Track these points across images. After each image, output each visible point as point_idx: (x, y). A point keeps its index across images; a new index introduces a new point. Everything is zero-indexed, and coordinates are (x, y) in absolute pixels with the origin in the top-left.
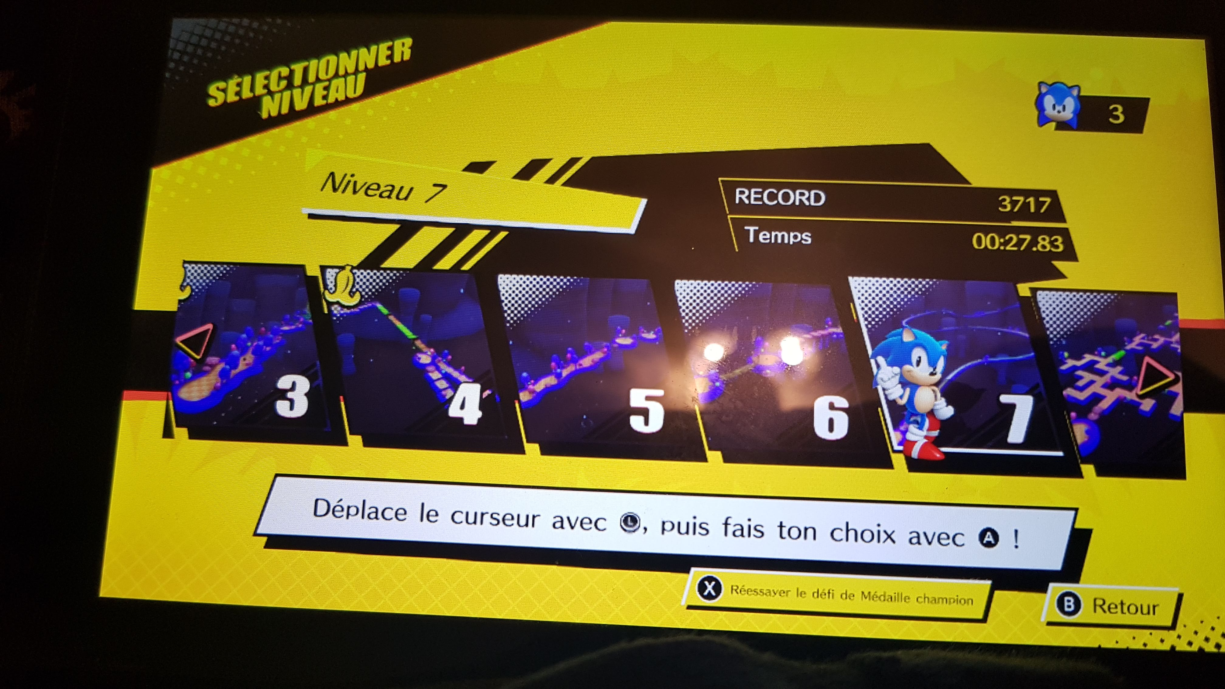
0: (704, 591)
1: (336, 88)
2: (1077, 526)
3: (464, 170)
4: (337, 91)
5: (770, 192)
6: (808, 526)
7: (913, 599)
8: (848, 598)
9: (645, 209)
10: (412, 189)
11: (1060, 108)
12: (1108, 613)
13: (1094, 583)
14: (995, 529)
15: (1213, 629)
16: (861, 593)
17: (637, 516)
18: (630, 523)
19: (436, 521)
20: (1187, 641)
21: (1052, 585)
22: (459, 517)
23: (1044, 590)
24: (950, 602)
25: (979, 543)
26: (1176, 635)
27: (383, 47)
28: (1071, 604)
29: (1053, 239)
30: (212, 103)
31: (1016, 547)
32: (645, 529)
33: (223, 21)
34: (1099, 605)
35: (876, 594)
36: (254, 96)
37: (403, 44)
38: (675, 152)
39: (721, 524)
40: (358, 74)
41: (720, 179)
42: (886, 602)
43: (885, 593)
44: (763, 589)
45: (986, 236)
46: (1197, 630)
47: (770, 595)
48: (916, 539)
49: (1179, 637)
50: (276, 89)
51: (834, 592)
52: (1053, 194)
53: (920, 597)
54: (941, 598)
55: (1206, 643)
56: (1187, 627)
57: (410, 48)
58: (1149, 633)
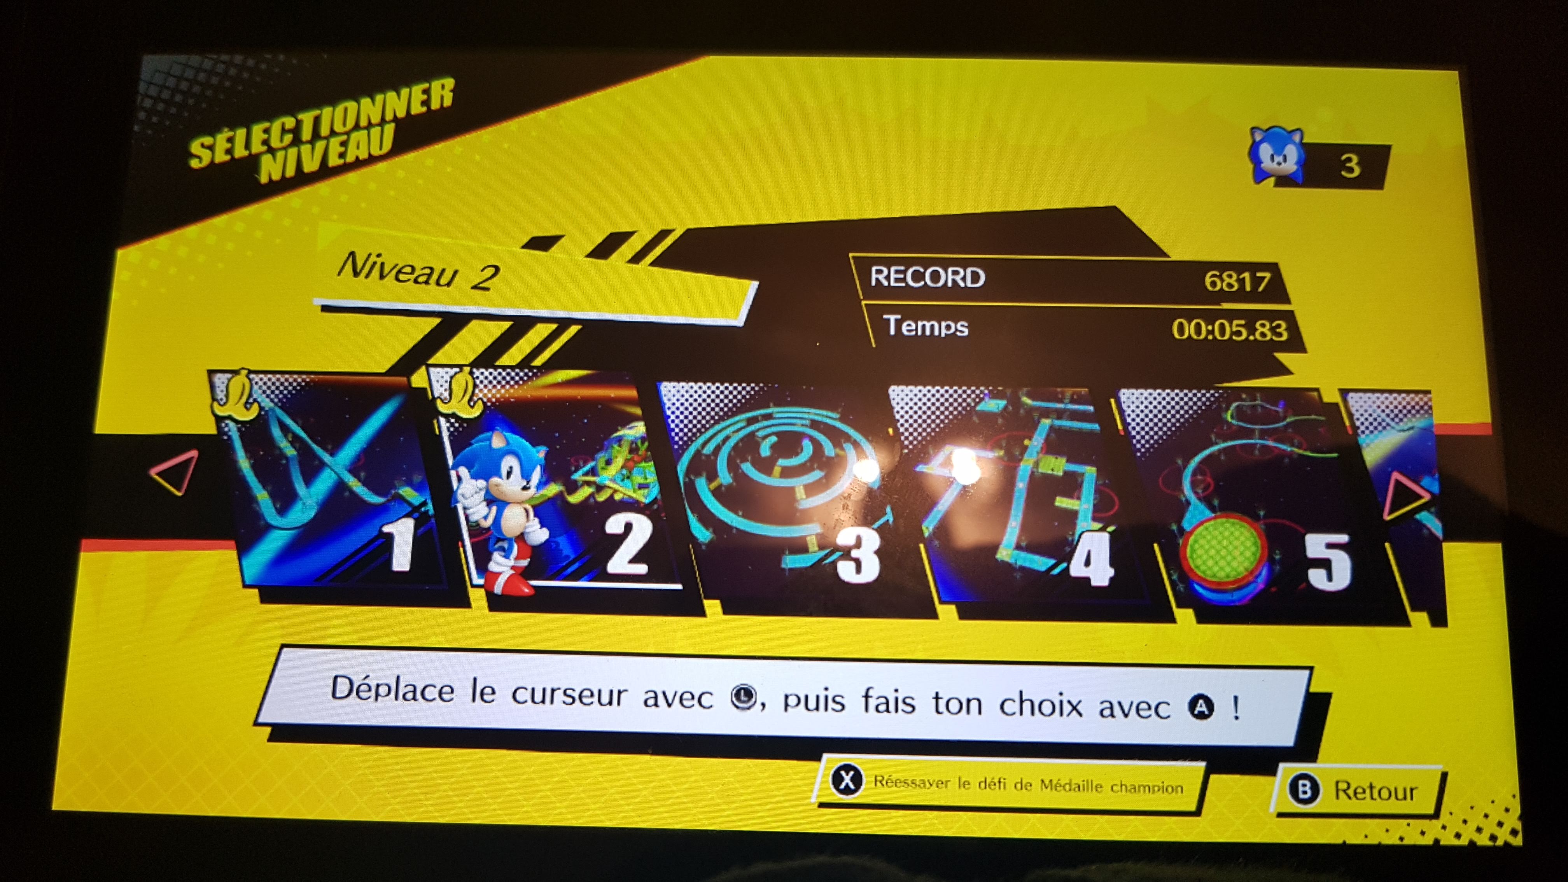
0: (840, 784)
1: (356, 144)
2: (1312, 690)
3: (524, 247)
4: (358, 148)
5: (915, 271)
6: (971, 697)
7: (1107, 788)
8: (1024, 789)
9: (756, 294)
10: (456, 272)
11: (1280, 159)
12: (1354, 799)
13: (1336, 762)
14: (1209, 696)
15: (1486, 816)
16: (1040, 782)
17: (753, 688)
18: (743, 698)
19: (493, 701)
20: (1454, 833)
21: (1282, 766)
22: (522, 695)
23: (1273, 772)
24: (1154, 791)
25: (1188, 713)
26: (1440, 826)
27: (417, 90)
28: (1307, 789)
29: (1274, 325)
30: (194, 164)
31: (1237, 718)
32: (763, 705)
33: (208, 58)
34: (1343, 789)
35: (1059, 782)
37: (443, 87)
38: (793, 221)
39: (861, 696)
40: (384, 125)
41: (851, 255)
42: (1072, 791)
43: (1071, 780)
44: (916, 780)
45: (1189, 323)
46: (1467, 818)
47: (925, 786)
48: (1108, 710)
49: (1444, 827)
50: (279, 145)
51: (1006, 781)
52: (1273, 268)
53: (1116, 785)
54: (1142, 785)
55: (1478, 835)
56: (1453, 815)
57: (452, 91)
58: (1406, 824)
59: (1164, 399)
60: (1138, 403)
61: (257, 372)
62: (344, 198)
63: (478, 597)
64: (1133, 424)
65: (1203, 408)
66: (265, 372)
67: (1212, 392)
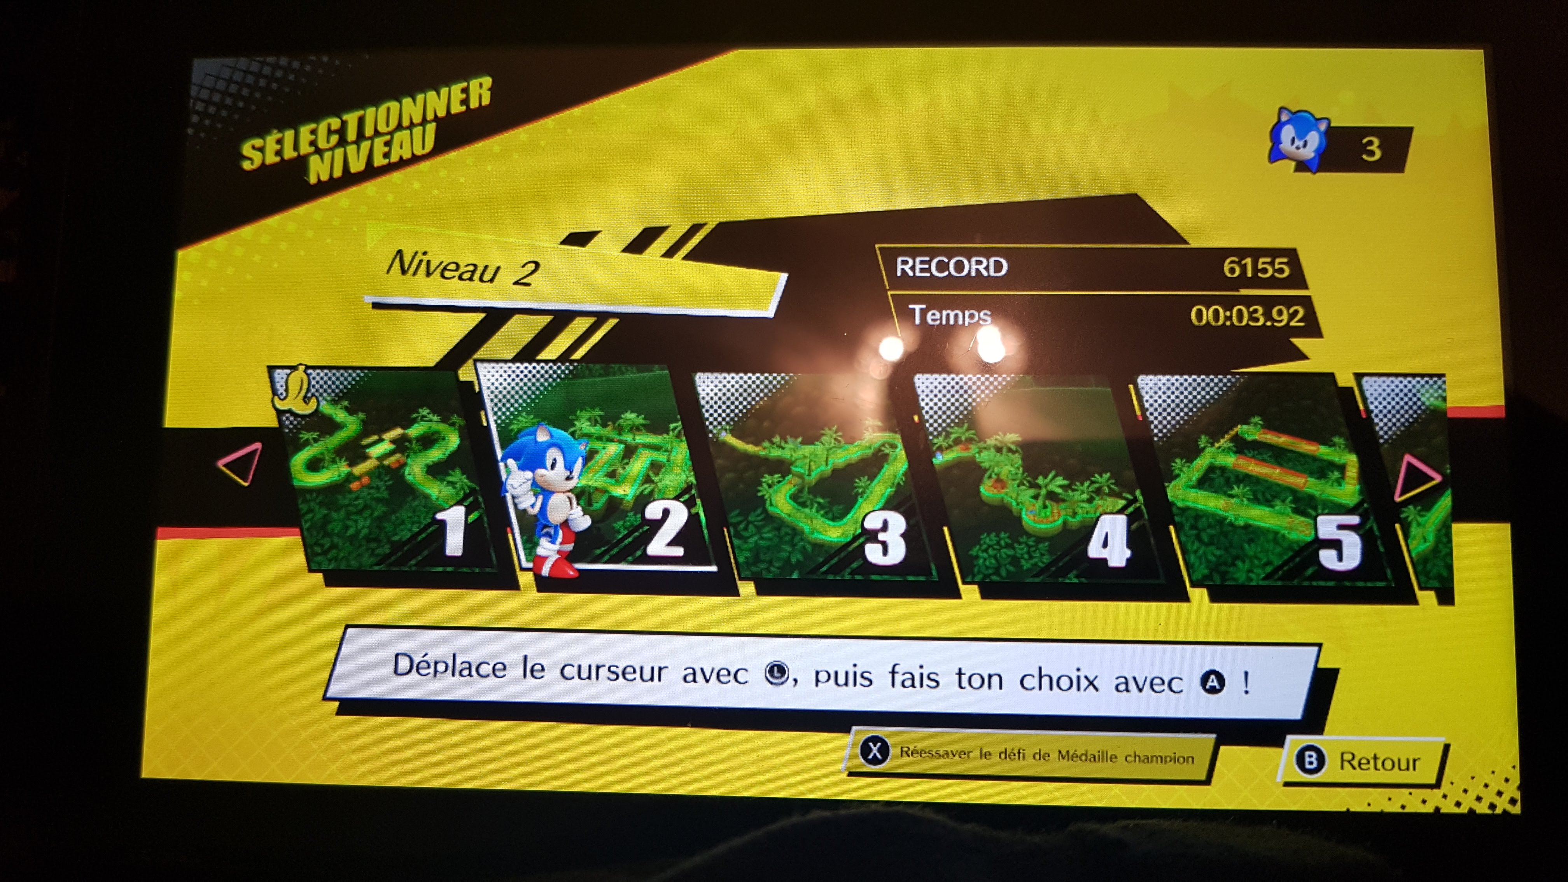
0: (869, 754)
1: (399, 144)
2: (1320, 665)
3: (564, 242)
4: (401, 147)
5: (939, 260)
6: (992, 673)
7: (1121, 758)
8: (1042, 759)
9: (786, 286)
10: (498, 268)
11: (1301, 143)
12: (1358, 769)
13: (1343, 734)
14: (1220, 671)
15: (1486, 786)
16: (1057, 753)
17: (786, 665)
18: (776, 674)
19: (542, 677)
20: (1454, 803)
21: (1289, 738)
22: (569, 672)
23: (1279, 743)
24: (1166, 761)
25: (1200, 688)
26: (1442, 794)
27: (456, 88)
28: (1313, 759)
30: (247, 165)
32: (796, 681)
33: (255, 60)
34: (1348, 760)
35: (1076, 753)
36: (299, 155)
37: (481, 85)
38: (821, 213)
39: (887, 672)
40: (426, 124)
41: (877, 246)
42: (1088, 762)
43: (1086, 751)
44: (940, 751)
45: (1208, 310)
46: (1467, 788)
47: (948, 757)
48: (1124, 685)
49: (1445, 796)
50: (326, 146)
51: (1025, 752)
52: (1291, 253)
53: (1130, 755)
54: (1155, 756)
55: (1476, 803)
56: (1454, 785)
57: (490, 89)
58: (1408, 793)
59: (1182, 384)
60: (1155, 389)
61: (314, 368)
62: (390, 197)
63: (526, 579)
64: (1151, 410)
65: (1220, 393)
66: (322, 368)
67: (1229, 377)
